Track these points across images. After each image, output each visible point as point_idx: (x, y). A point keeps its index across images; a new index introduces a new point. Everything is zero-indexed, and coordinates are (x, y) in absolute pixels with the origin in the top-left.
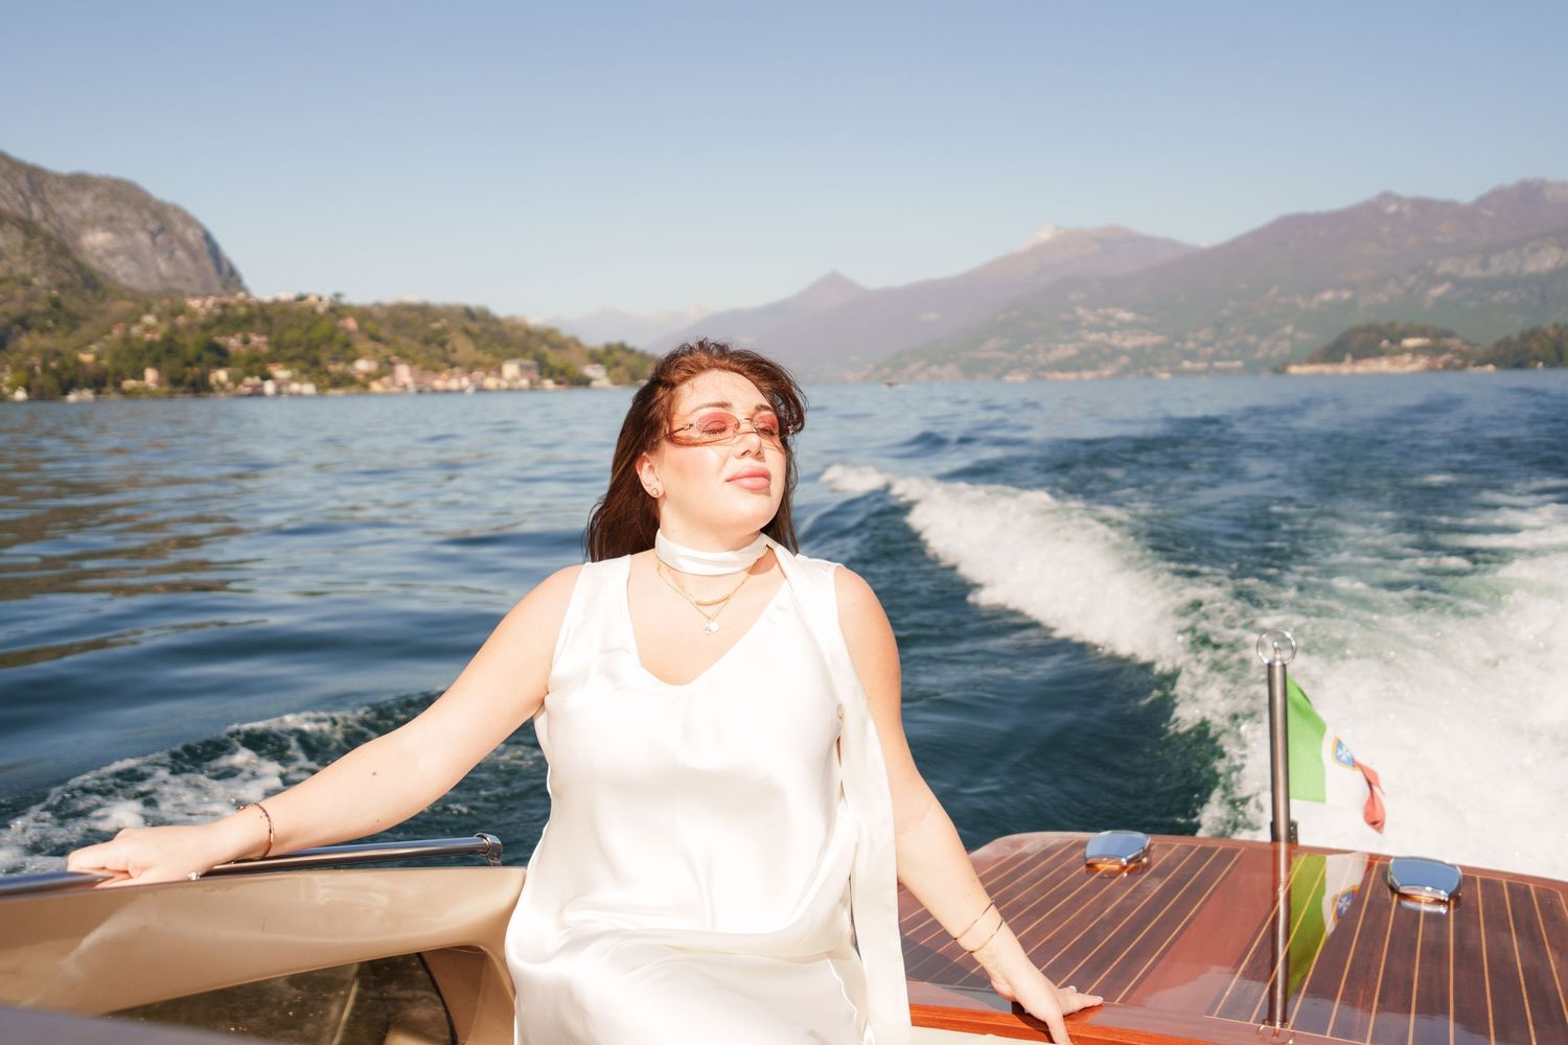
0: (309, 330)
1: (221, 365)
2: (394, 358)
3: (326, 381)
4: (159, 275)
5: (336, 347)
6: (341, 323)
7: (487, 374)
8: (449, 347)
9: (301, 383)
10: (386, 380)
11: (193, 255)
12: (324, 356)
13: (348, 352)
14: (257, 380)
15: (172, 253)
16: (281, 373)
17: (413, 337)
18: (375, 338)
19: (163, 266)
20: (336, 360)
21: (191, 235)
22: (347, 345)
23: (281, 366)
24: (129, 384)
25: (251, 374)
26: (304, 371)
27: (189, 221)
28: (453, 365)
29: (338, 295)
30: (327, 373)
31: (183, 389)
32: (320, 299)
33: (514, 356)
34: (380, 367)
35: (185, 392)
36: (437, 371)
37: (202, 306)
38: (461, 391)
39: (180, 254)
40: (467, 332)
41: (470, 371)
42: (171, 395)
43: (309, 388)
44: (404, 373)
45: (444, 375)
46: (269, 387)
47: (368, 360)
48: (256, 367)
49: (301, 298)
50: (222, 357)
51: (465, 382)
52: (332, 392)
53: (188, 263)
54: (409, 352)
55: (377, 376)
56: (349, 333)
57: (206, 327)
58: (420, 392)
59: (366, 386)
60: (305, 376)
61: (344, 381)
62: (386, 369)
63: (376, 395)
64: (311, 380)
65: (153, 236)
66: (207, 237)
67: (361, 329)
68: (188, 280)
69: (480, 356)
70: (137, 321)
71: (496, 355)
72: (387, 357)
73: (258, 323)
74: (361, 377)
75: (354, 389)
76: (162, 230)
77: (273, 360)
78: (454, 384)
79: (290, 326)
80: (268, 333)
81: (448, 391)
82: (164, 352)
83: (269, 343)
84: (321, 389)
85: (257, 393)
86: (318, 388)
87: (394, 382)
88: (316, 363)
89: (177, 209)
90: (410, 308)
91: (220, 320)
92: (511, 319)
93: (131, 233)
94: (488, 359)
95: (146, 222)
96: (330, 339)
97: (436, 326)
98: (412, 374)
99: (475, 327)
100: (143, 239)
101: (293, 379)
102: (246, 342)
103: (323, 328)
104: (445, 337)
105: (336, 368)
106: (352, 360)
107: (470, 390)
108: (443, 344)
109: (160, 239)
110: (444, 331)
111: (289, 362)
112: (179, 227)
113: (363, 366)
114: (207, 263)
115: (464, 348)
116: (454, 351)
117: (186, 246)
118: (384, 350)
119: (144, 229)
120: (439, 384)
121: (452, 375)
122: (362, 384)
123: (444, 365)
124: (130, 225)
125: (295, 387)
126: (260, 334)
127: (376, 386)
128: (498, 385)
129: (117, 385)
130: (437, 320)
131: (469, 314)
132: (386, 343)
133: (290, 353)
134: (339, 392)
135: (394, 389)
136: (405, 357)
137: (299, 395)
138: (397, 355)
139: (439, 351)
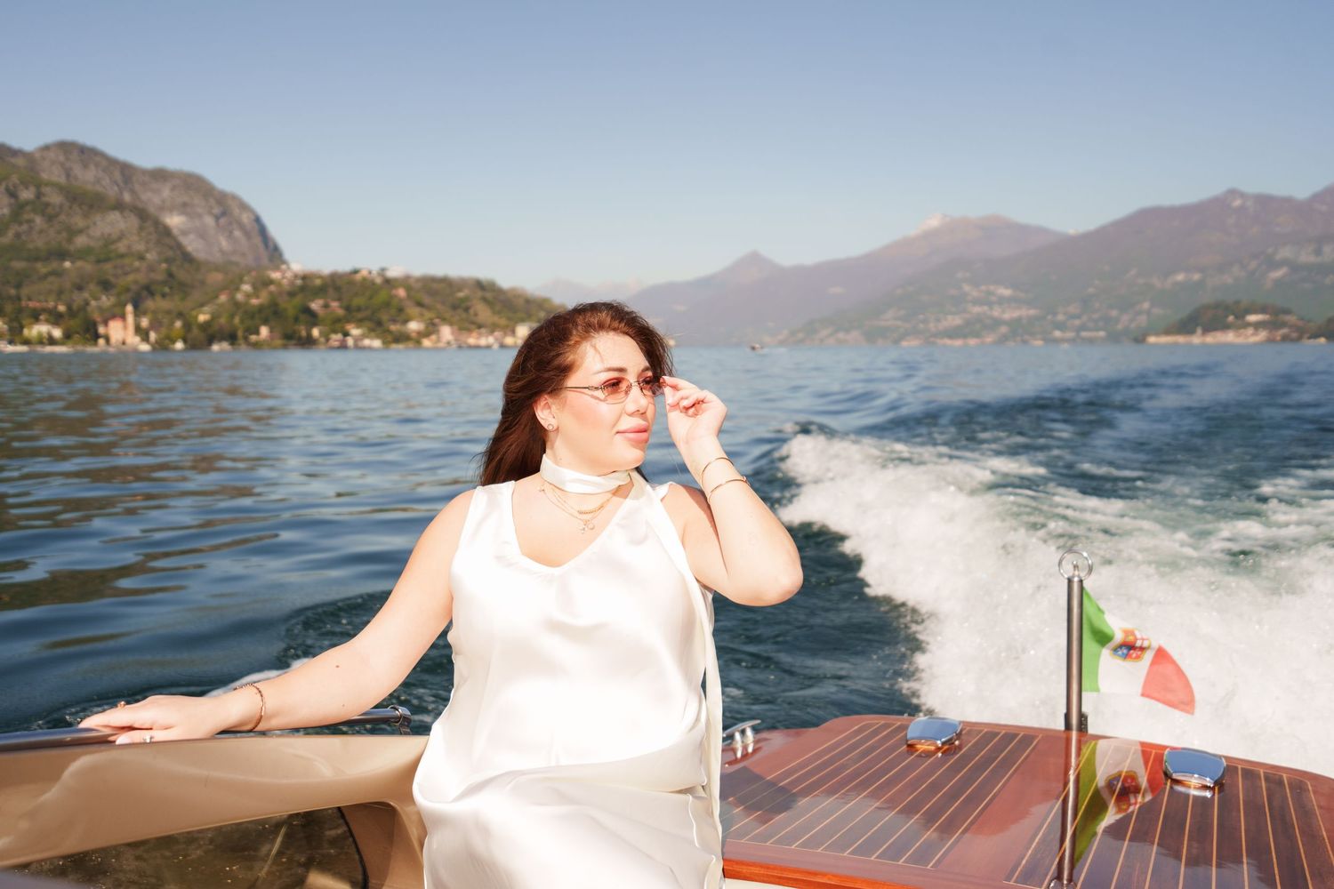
0: (371, 298)
1: (315, 325)
2: (437, 321)
3: (390, 338)
4: (221, 251)
5: (393, 311)
6: (394, 292)
7: (505, 335)
8: (472, 311)
9: (372, 338)
10: (434, 337)
11: (247, 234)
12: (384, 317)
13: (401, 315)
14: (339, 336)
15: (231, 232)
16: (355, 332)
17: (443, 303)
18: (420, 304)
19: (224, 243)
20: (394, 321)
21: (246, 218)
22: (401, 310)
23: (353, 325)
24: (253, 338)
25: (335, 332)
26: (372, 330)
27: (244, 207)
28: (480, 327)
29: (383, 270)
30: (389, 331)
31: (293, 342)
32: (370, 273)
33: (522, 320)
34: (427, 327)
35: (296, 345)
36: (469, 331)
37: (283, 278)
38: (488, 347)
39: (237, 233)
40: (484, 300)
41: (492, 332)
42: (285, 347)
43: (377, 343)
44: (446, 332)
45: (474, 334)
46: (350, 341)
47: (418, 321)
48: (338, 326)
49: (356, 272)
50: (313, 318)
51: (491, 340)
52: (394, 346)
53: (243, 240)
54: (447, 315)
55: (427, 334)
56: (401, 300)
57: (292, 294)
58: (460, 347)
59: (418, 342)
60: (373, 334)
61: (402, 338)
62: (431, 330)
63: (428, 349)
64: (378, 337)
65: (217, 218)
66: (258, 220)
67: (409, 297)
68: (244, 255)
69: (496, 319)
70: (238, 289)
71: (509, 319)
72: (431, 319)
73: (331, 291)
74: (414, 335)
75: (411, 344)
76: (224, 214)
77: (348, 321)
78: (483, 342)
79: (356, 294)
80: (339, 299)
81: (478, 347)
82: (271, 313)
83: (341, 307)
84: (386, 343)
85: (343, 346)
86: (384, 343)
87: (439, 340)
88: (379, 324)
89: (234, 197)
90: (434, 280)
91: (303, 289)
92: (513, 290)
93: (200, 216)
94: (503, 322)
95: (211, 208)
96: (387, 304)
97: (461, 295)
98: (453, 333)
99: (489, 295)
100: (209, 221)
101: (364, 336)
102: (326, 306)
103: (383, 296)
104: (469, 304)
105: (393, 327)
106: (406, 321)
107: (496, 346)
108: (467, 309)
109: (223, 221)
110: (466, 299)
111: (359, 322)
112: (236, 211)
113: (414, 326)
114: (257, 240)
115: (484, 313)
116: (476, 315)
117: (242, 227)
118: (428, 315)
119: (210, 213)
120: (472, 341)
121: (480, 335)
122: (415, 340)
123: (473, 327)
124: (200, 210)
125: (367, 342)
126: (334, 300)
127: (426, 343)
128: (515, 343)
129: (246, 339)
130: (460, 290)
131: (480, 285)
132: (428, 308)
133: (360, 315)
134: (401, 346)
135: (441, 345)
136: (445, 320)
137: (370, 348)
138: (438, 317)
139: (464, 315)
